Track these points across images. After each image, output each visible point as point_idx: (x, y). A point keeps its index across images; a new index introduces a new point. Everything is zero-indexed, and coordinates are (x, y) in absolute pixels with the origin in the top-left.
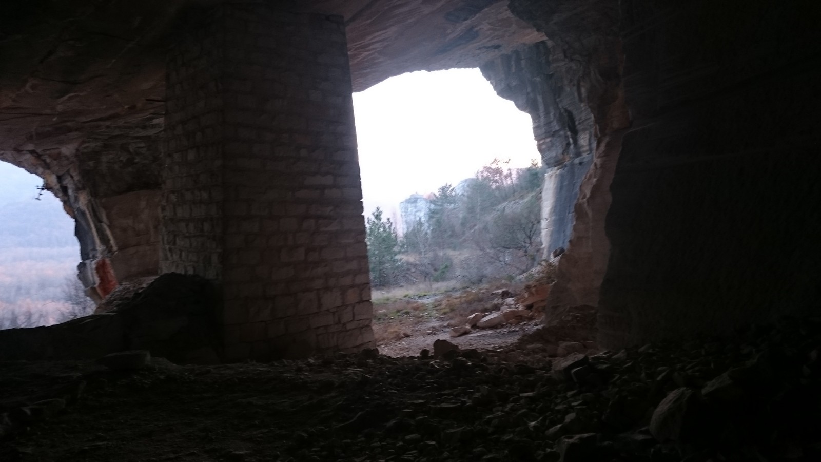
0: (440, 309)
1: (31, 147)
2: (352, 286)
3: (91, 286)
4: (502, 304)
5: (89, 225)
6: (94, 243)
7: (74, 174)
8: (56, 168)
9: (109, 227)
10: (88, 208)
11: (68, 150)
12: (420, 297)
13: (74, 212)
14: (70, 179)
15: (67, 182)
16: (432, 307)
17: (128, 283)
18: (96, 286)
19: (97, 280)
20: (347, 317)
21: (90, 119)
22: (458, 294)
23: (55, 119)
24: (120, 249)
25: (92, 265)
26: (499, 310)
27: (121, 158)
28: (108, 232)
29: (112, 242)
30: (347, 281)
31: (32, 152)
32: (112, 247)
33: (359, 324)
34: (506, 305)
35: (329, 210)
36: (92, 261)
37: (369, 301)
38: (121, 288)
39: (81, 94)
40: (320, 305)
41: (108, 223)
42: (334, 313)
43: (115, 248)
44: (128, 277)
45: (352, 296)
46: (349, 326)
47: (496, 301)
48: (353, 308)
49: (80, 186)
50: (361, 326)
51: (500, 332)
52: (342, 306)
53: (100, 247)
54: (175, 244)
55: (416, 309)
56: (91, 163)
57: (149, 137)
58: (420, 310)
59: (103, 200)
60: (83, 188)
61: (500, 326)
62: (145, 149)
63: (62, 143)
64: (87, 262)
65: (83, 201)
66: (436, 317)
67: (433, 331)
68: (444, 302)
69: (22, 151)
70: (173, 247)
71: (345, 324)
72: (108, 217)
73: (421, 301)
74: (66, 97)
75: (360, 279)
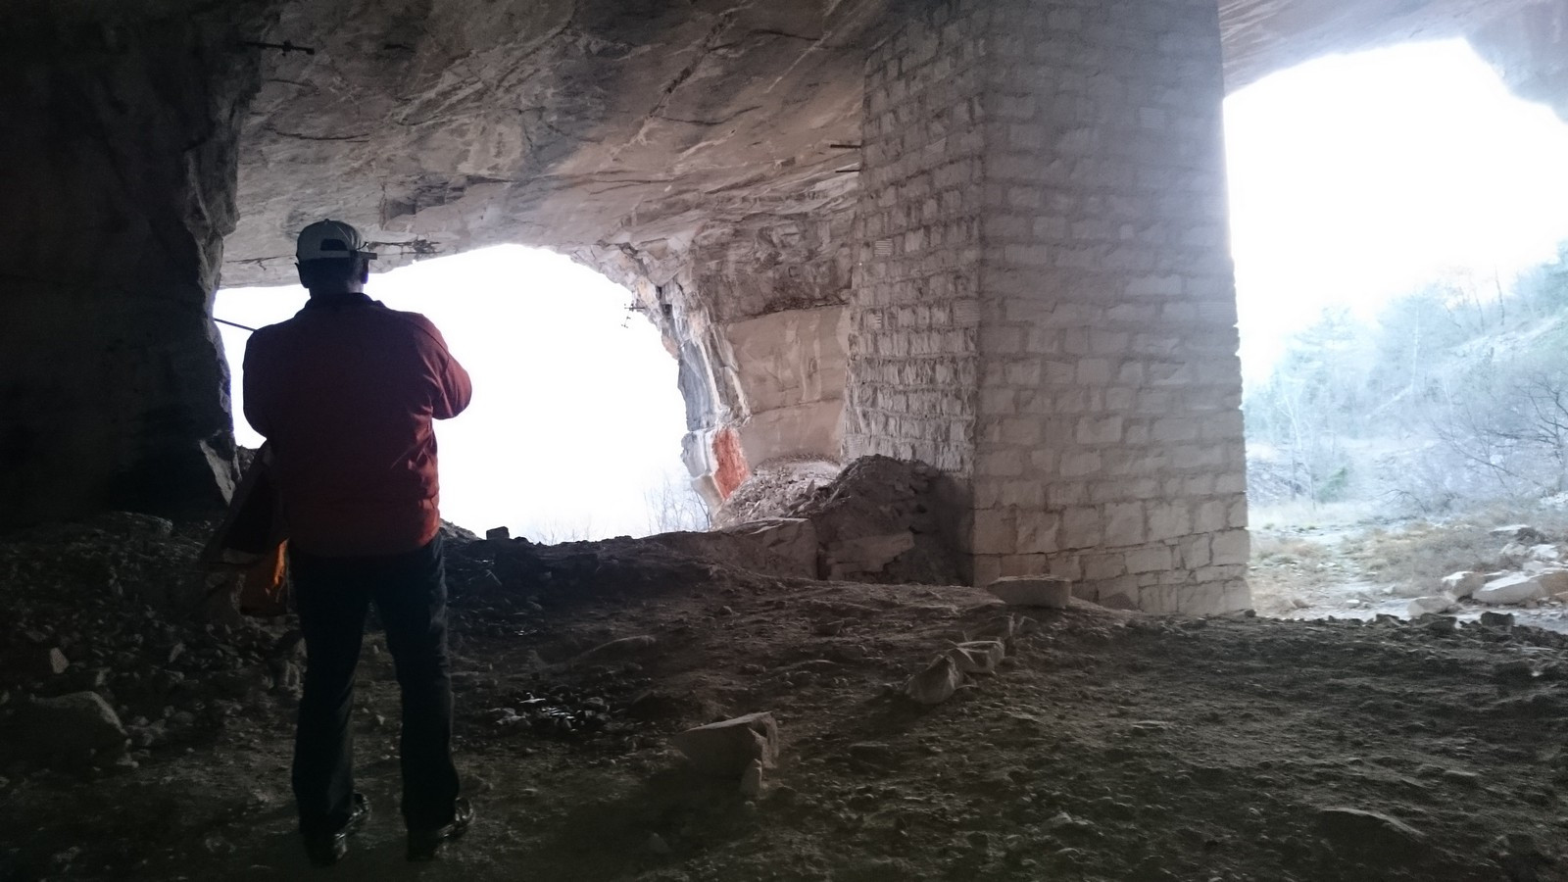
0: (1363, 559)
1: (624, 238)
2: (1211, 498)
3: (703, 474)
4: (1526, 557)
5: (703, 370)
6: (710, 401)
7: (684, 284)
8: (659, 274)
9: (738, 373)
10: (704, 342)
11: (679, 242)
12: (1301, 530)
13: (679, 349)
14: (677, 290)
15: (674, 297)
16: (1338, 552)
17: (766, 472)
18: (712, 474)
19: (715, 465)
20: (1198, 557)
21: (719, 187)
22: (1397, 529)
23: (667, 189)
24: (754, 413)
25: (706, 439)
26: (1519, 568)
27: (758, 255)
28: (736, 383)
29: (741, 399)
30: (1200, 486)
31: (624, 247)
32: (740, 408)
33: (1221, 574)
34: (1538, 559)
35: (1169, 345)
36: (706, 432)
37: (1241, 528)
38: (755, 480)
39: (716, 143)
40: (1147, 531)
41: (737, 368)
42: (1172, 547)
43: (746, 411)
44: (767, 462)
45: (1209, 518)
46: (1201, 576)
47: (1508, 549)
48: (1212, 539)
49: (694, 304)
50: (1225, 577)
51: (1539, 616)
52: (1189, 535)
53: (720, 408)
54: (874, 403)
55: (1305, 553)
56: (713, 264)
57: (805, 215)
58: (1314, 557)
59: (730, 328)
60: (699, 307)
61: (1534, 604)
62: (797, 237)
63: (673, 229)
64: (699, 433)
65: (696, 329)
66: (1358, 574)
67: (1362, 601)
68: (1370, 546)
69: (609, 245)
70: (871, 409)
71: (1192, 571)
72: (736, 356)
73: (1310, 539)
74: (692, 150)
75: (1226, 485)
